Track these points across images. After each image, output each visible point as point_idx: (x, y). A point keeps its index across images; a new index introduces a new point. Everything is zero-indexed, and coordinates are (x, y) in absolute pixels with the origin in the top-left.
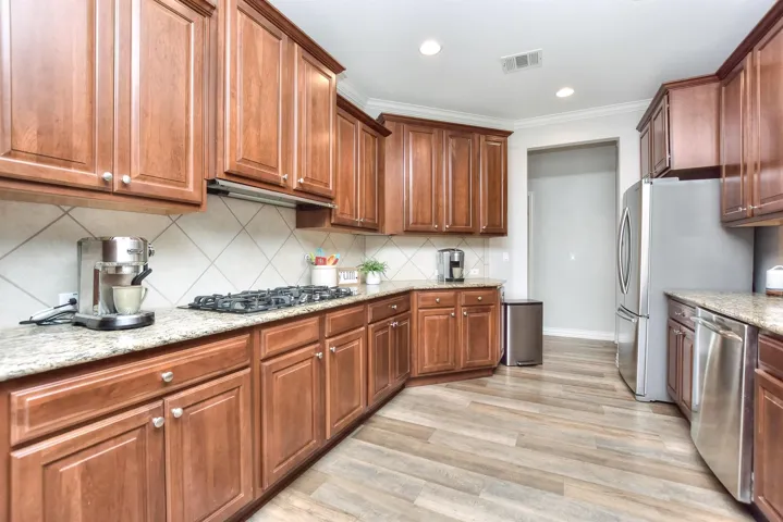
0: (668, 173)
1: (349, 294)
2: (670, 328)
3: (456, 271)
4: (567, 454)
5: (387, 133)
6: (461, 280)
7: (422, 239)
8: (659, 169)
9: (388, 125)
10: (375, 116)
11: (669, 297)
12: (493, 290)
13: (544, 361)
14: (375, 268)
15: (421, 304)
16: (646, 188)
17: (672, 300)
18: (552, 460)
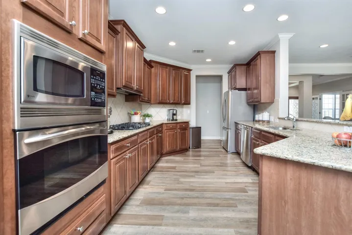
0: (236, 89)
1: (149, 125)
2: (236, 131)
3: (175, 117)
4: (214, 166)
5: (152, 67)
6: (176, 120)
7: (162, 105)
8: (233, 87)
9: (153, 64)
10: (148, 60)
11: (236, 123)
12: (187, 123)
13: (202, 146)
14: (148, 116)
15: (165, 128)
16: (230, 92)
17: (236, 124)
18: (210, 167)
